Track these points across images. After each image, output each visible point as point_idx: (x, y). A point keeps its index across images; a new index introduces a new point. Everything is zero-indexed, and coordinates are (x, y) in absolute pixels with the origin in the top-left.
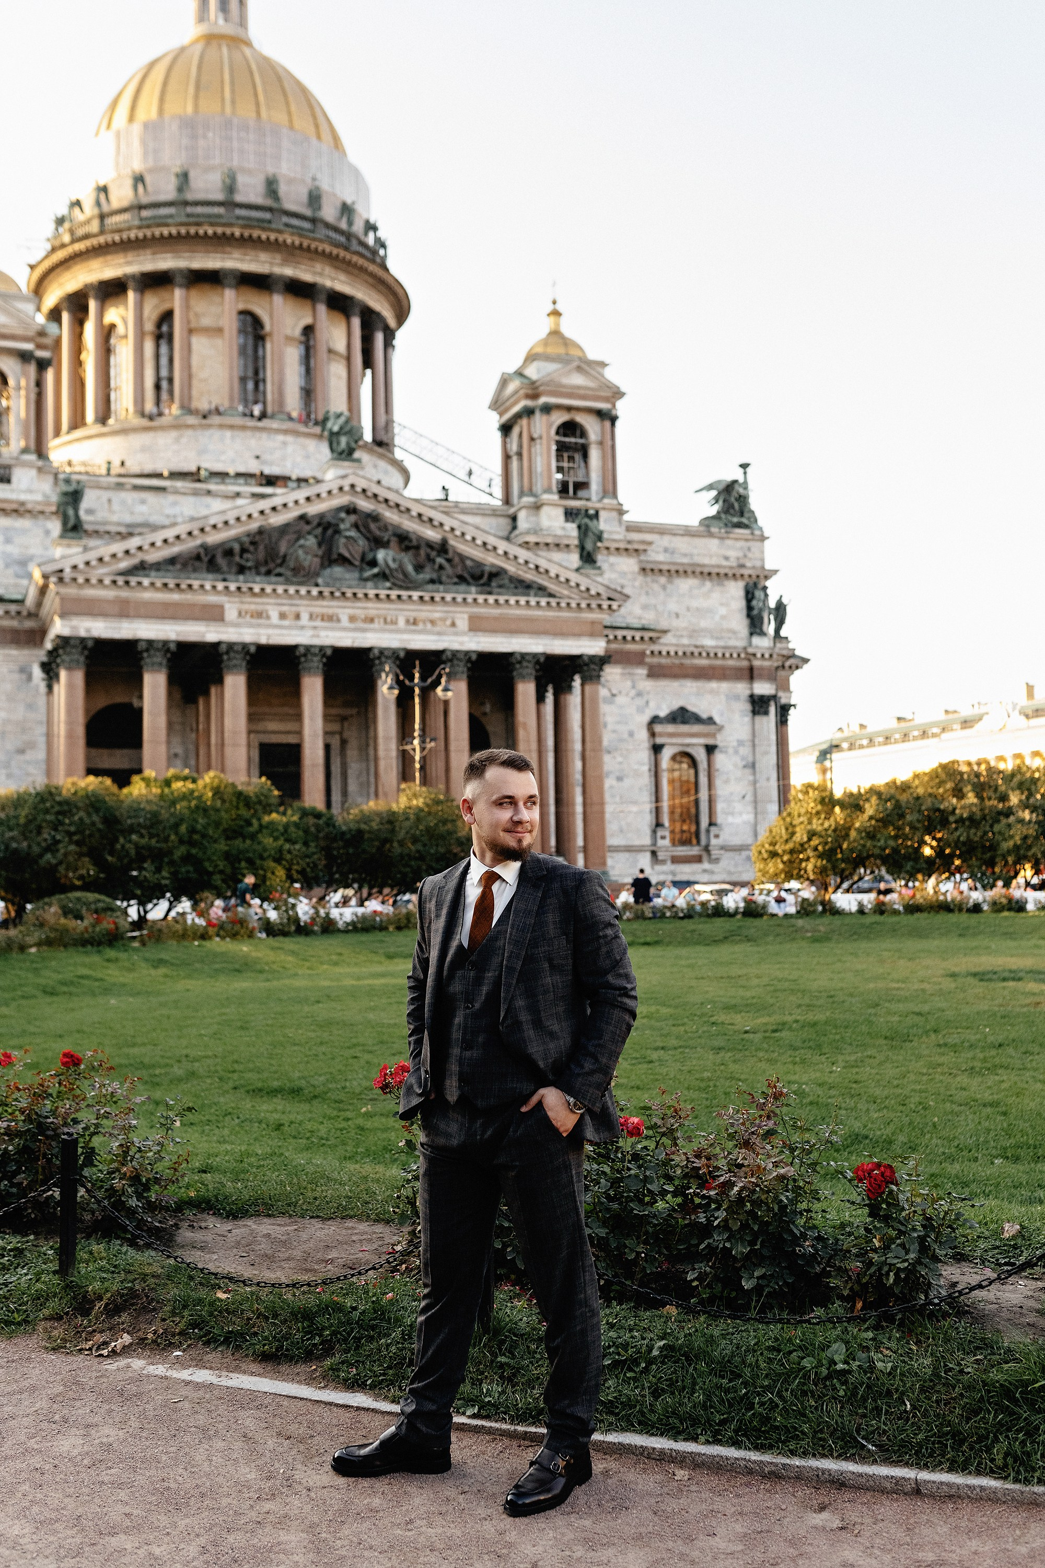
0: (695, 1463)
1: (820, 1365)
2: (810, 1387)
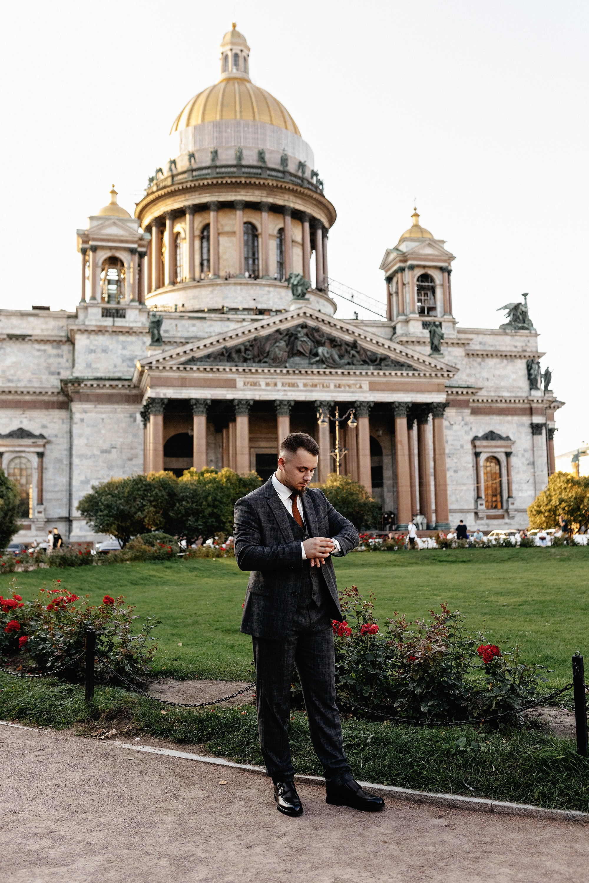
1: (452, 747)
2: (445, 758)
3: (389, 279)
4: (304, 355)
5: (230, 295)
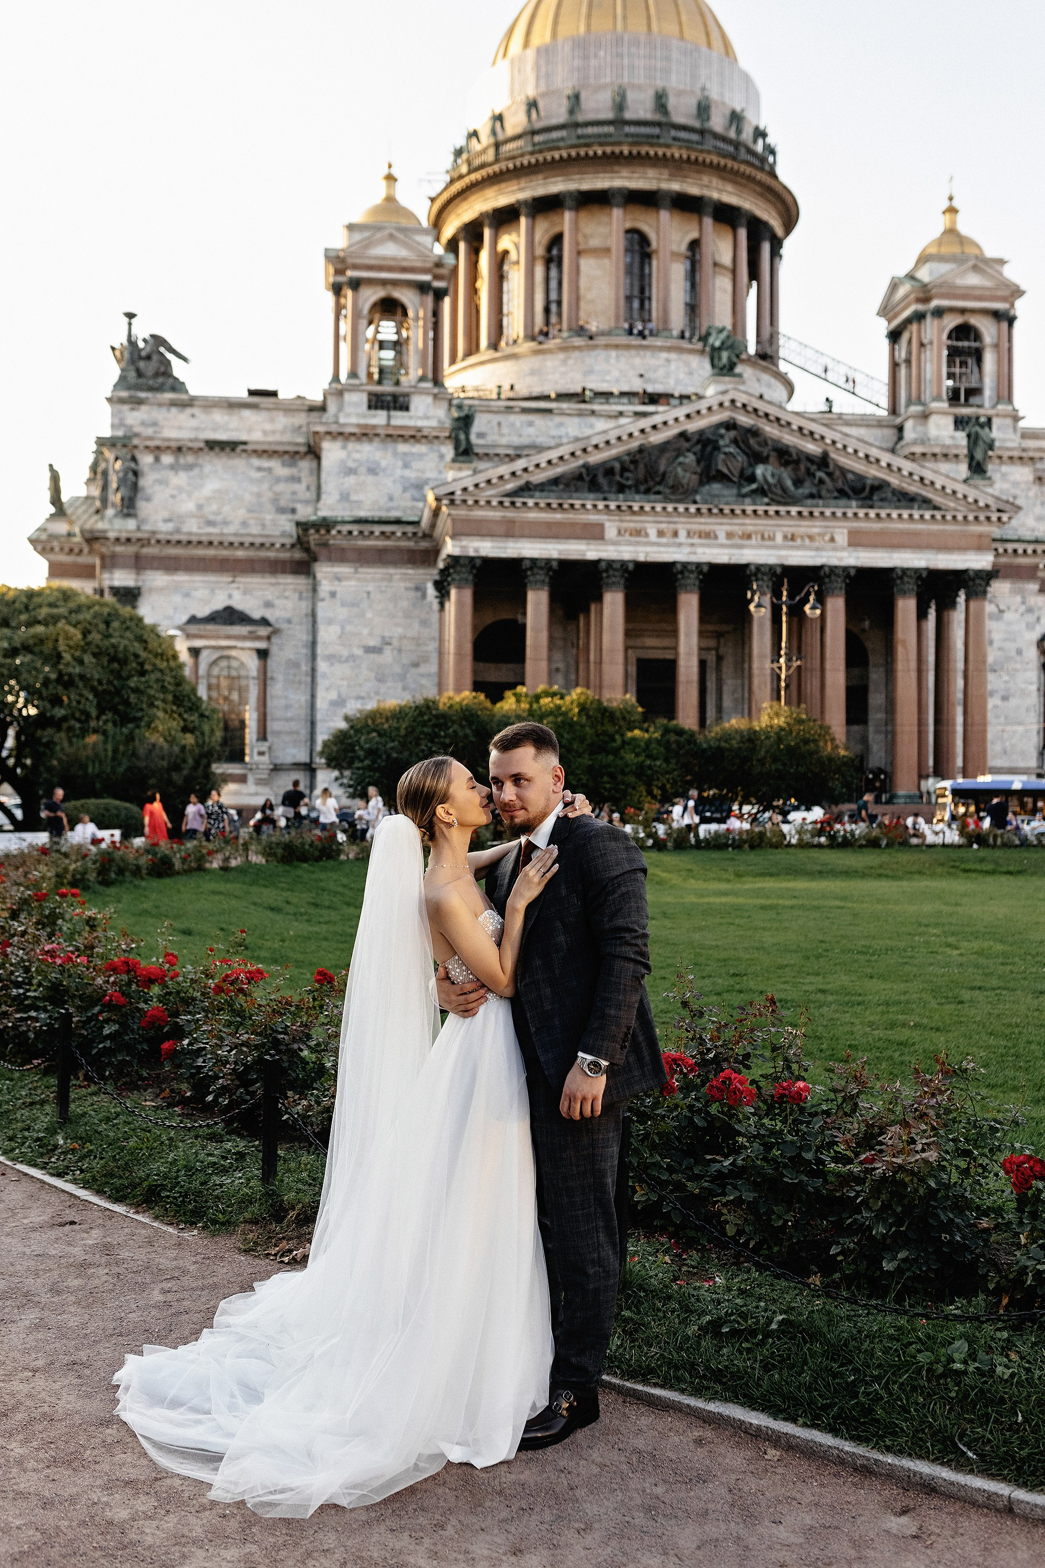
0: (789, 1446)
1: (938, 1361)
2: (922, 1383)
3: (894, 336)
4: (729, 479)
5: (597, 368)
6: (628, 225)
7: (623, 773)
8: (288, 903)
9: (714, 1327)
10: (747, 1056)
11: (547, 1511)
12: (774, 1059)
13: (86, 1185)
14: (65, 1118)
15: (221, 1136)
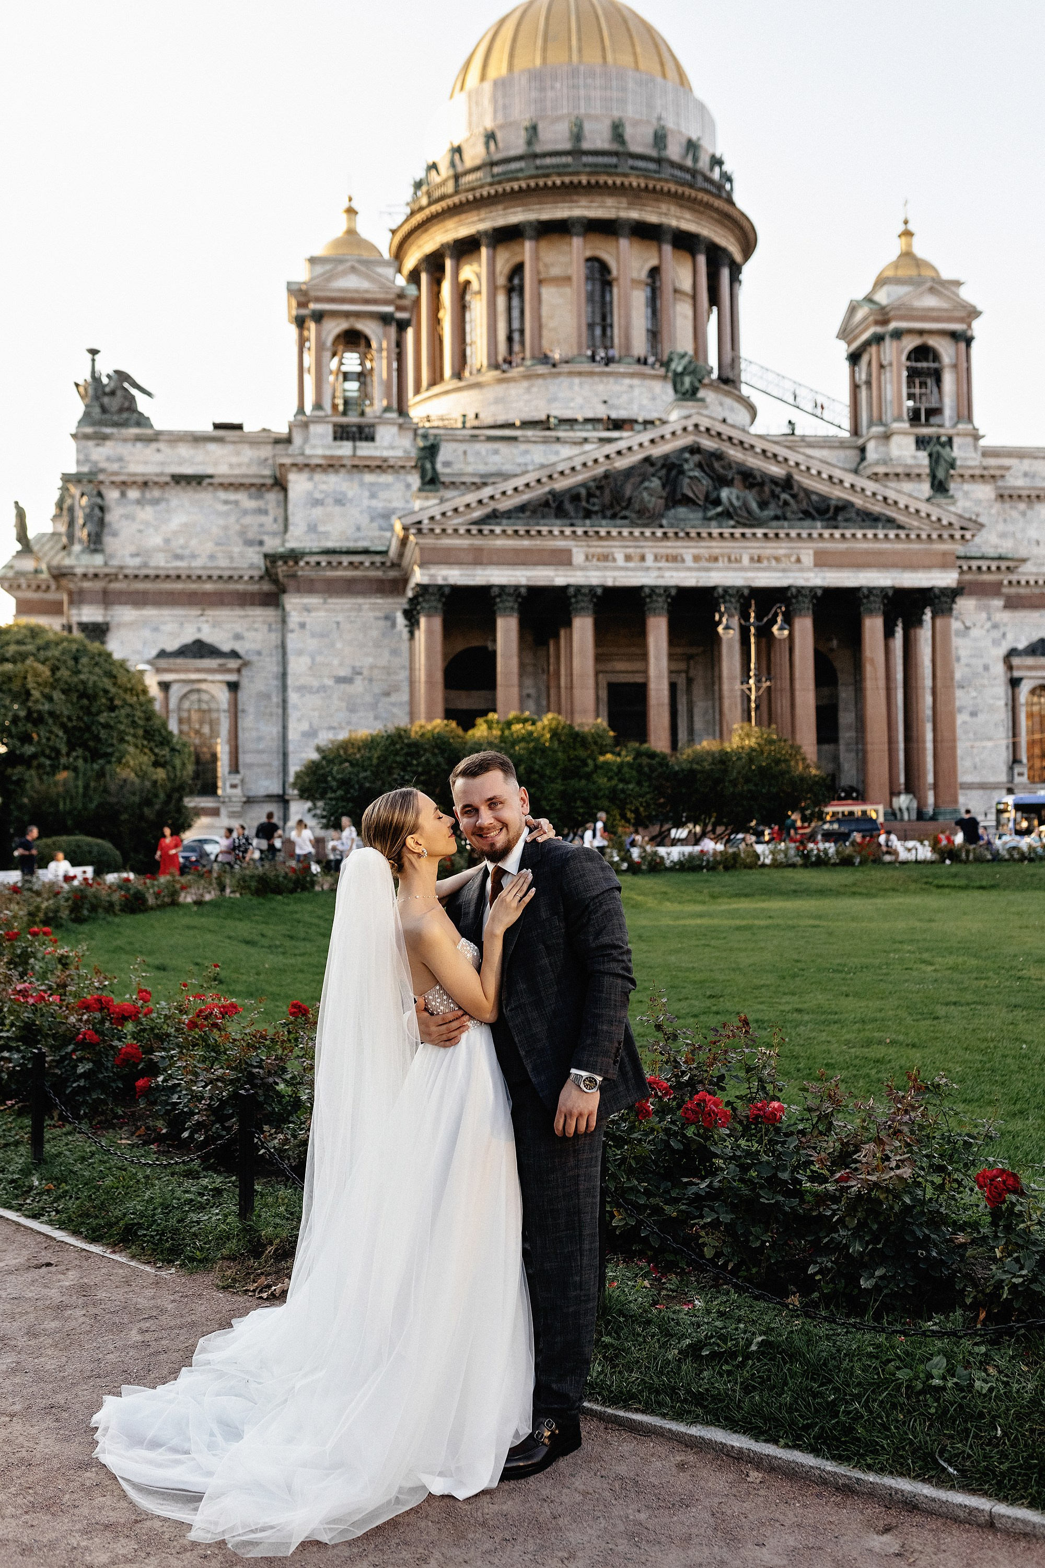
0: (771, 1467)
1: (917, 1378)
2: (901, 1400)
3: (854, 358)
4: (694, 503)
5: (561, 395)
6: (589, 254)
7: (596, 797)
8: (263, 935)
9: (694, 1351)
10: (721, 1078)
11: (531, 1541)
12: (748, 1080)
13: (62, 1226)
14: (39, 1159)
15: (198, 1172)
